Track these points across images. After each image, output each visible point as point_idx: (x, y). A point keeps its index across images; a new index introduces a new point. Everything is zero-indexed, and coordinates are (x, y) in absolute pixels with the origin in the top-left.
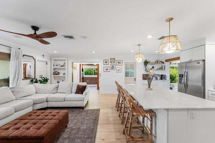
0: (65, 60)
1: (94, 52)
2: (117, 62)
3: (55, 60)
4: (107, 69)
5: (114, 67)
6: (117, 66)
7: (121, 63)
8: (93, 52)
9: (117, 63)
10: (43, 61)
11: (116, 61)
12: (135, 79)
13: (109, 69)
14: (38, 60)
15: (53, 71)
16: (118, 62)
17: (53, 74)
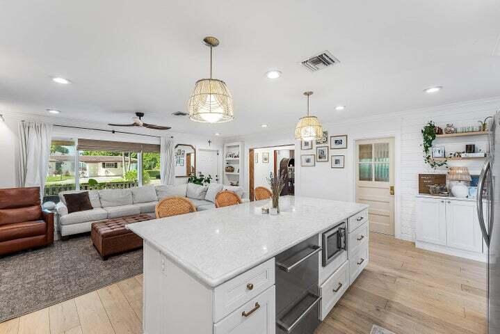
0: (238, 146)
1: (265, 126)
2: (334, 140)
3: (229, 147)
4: (308, 161)
5: (326, 153)
6: (332, 152)
7: (344, 142)
8: (263, 126)
9: (333, 142)
10: (213, 151)
11: (329, 138)
12: (392, 189)
13: (312, 160)
14: (200, 150)
15: (226, 165)
16: (336, 142)
17: (227, 171)
